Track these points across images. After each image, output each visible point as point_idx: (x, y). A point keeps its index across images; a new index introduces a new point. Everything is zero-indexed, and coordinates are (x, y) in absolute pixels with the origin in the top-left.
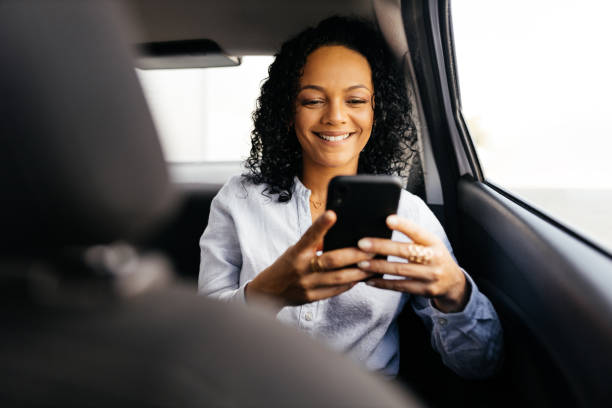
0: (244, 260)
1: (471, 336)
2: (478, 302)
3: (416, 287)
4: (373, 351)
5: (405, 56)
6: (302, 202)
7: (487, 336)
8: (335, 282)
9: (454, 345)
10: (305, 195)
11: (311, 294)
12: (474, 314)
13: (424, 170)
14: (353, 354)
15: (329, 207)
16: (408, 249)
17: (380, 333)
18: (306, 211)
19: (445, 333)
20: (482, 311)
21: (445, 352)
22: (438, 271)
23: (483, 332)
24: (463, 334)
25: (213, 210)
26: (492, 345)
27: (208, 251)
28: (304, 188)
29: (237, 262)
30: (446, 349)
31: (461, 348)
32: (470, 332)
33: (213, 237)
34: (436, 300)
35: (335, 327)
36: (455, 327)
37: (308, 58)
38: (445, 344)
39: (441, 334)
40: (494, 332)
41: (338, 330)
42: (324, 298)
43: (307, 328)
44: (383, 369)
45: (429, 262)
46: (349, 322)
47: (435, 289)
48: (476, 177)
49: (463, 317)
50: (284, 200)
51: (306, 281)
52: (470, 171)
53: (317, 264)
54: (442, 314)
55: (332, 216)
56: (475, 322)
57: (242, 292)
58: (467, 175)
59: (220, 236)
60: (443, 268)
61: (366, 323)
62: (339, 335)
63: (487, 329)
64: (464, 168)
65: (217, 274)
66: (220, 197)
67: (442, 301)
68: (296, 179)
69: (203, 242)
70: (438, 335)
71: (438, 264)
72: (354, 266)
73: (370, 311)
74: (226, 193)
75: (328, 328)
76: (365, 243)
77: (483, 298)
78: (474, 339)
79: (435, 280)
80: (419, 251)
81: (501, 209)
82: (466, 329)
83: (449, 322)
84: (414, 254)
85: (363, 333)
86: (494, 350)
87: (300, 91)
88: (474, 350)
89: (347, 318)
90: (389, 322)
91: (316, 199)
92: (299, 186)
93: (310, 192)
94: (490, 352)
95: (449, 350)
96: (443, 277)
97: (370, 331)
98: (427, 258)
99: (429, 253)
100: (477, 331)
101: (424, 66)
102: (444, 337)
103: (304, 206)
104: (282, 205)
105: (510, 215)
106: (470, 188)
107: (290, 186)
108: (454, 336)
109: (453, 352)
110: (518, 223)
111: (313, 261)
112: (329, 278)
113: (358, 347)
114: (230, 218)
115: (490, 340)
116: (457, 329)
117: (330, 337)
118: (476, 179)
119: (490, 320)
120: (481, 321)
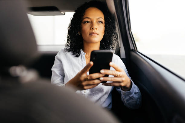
0: (65, 75)
1: (132, 98)
2: (134, 88)
3: (117, 84)
4: (104, 102)
5: (114, 13)
6: (83, 57)
7: (137, 98)
8: (93, 83)
9: (127, 100)
10: (84, 54)
11: (85, 87)
12: (133, 91)
13: (120, 47)
14: (98, 103)
15: (91, 60)
16: (115, 73)
17: (106, 96)
18: (84, 59)
19: (125, 97)
20: (135, 90)
21: (125, 103)
22: (124, 79)
23: (136, 96)
24: (130, 97)
25: (56, 59)
26: (139, 100)
27: (54, 72)
28: (83, 53)
29: (63, 76)
30: (125, 102)
31: (129, 101)
32: (132, 96)
33: (55, 67)
34: (122, 88)
35: (93, 94)
36: (128, 95)
37: (86, 11)
38: (125, 100)
39: (124, 97)
40: (139, 96)
41: (94, 95)
42: (89, 89)
43: (84, 95)
44: (107, 107)
45: (121, 76)
46: (97, 93)
47: (123, 84)
48: (135, 50)
49: (130, 92)
50: (77, 56)
51: (84, 83)
52: (133, 48)
53: (87, 78)
54: (124, 92)
55: (92, 63)
56: (133, 93)
57: (65, 85)
58: (133, 49)
59: (58, 67)
60: (125, 78)
61: (102, 93)
62: (94, 97)
63: (137, 95)
64: (132, 47)
65: (57, 79)
66: (58, 55)
67: (124, 88)
68: (81, 50)
69: (52, 69)
70: (123, 98)
71: (123, 77)
72: (98, 79)
73: (103, 90)
74: (60, 54)
75: (91, 94)
76: (102, 71)
77: (136, 86)
78: (133, 98)
79: (123, 82)
80: (118, 73)
81: (142, 59)
82: (131, 96)
83: (126, 94)
84: (117, 74)
85: (101, 96)
86: (139, 101)
87: (83, 19)
88: (133, 102)
89: (96, 92)
90: (109, 93)
91: (87, 56)
92: (82, 52)
93: (85, 54)
94: (138, 102)
95: (126, 102)
96: (125, 81)
97: (103, 96)
98: (120, 75)
99: (121, 74)
100: (134, 96)
101: (120, 17)
102: (125, 98)
103: (83, 58)
104: (77, 58)
105: (144, 61)
106: (133, 53)
107: (79, 52)
108: (128, 98)
109: (127, 103)
110: (147, 63)
111: (86, 77)
112: (91, 82)
113: (100, 100)
114: (61, 62)
115: (138, 98)
116: (128, 96)
117: (91, 97)
118: (135, 51)
119: (138, 93)
120: (135, 93)
